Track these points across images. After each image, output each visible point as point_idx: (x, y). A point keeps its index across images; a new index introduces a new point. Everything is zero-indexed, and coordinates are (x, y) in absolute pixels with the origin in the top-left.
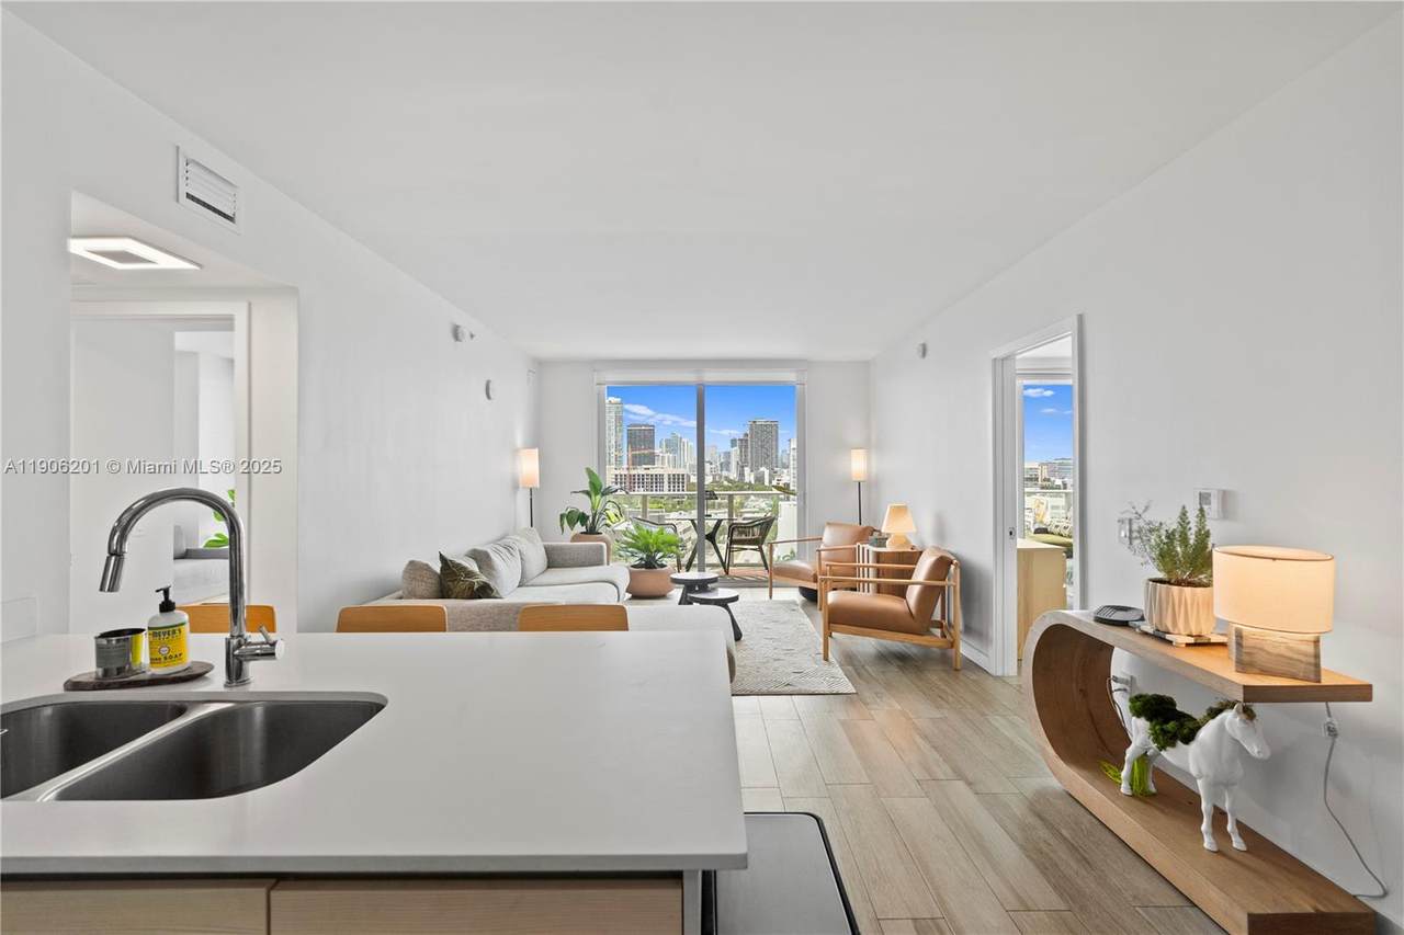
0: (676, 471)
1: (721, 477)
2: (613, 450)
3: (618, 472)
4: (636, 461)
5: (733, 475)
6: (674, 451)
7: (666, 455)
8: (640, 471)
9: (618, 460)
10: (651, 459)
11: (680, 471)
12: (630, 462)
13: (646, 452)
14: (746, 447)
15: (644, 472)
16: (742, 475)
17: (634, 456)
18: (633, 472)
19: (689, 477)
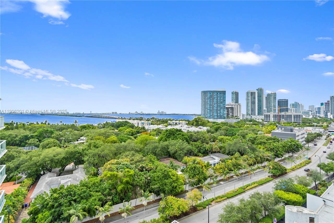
0: (297, 114)
1: (316, 116)
2: (273, 107)
3: (274, 114)
4: (281, 111)
5: (322, 115)
6: (296, 107)
7: (293, 109)
8: (283, 113)
9: (275, 110)
10: (287, 110)
11: (299, 114)
12: (279, 111)
13: (285, 108)
14: (329, 105)
15: (284, 114)
16: (326, 115)
17: (280, 109)
18: (280, 114)
19: (302, 116)
